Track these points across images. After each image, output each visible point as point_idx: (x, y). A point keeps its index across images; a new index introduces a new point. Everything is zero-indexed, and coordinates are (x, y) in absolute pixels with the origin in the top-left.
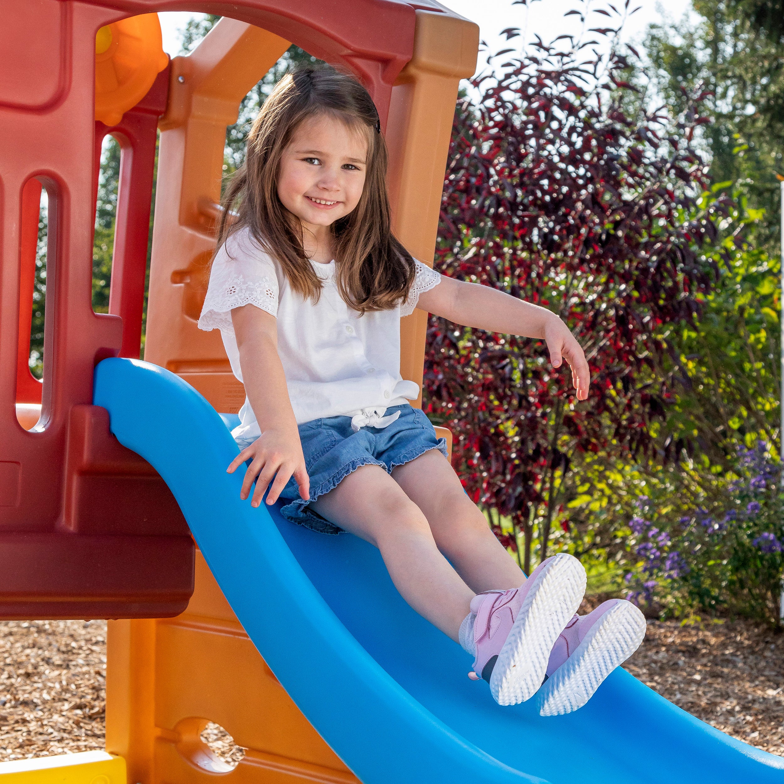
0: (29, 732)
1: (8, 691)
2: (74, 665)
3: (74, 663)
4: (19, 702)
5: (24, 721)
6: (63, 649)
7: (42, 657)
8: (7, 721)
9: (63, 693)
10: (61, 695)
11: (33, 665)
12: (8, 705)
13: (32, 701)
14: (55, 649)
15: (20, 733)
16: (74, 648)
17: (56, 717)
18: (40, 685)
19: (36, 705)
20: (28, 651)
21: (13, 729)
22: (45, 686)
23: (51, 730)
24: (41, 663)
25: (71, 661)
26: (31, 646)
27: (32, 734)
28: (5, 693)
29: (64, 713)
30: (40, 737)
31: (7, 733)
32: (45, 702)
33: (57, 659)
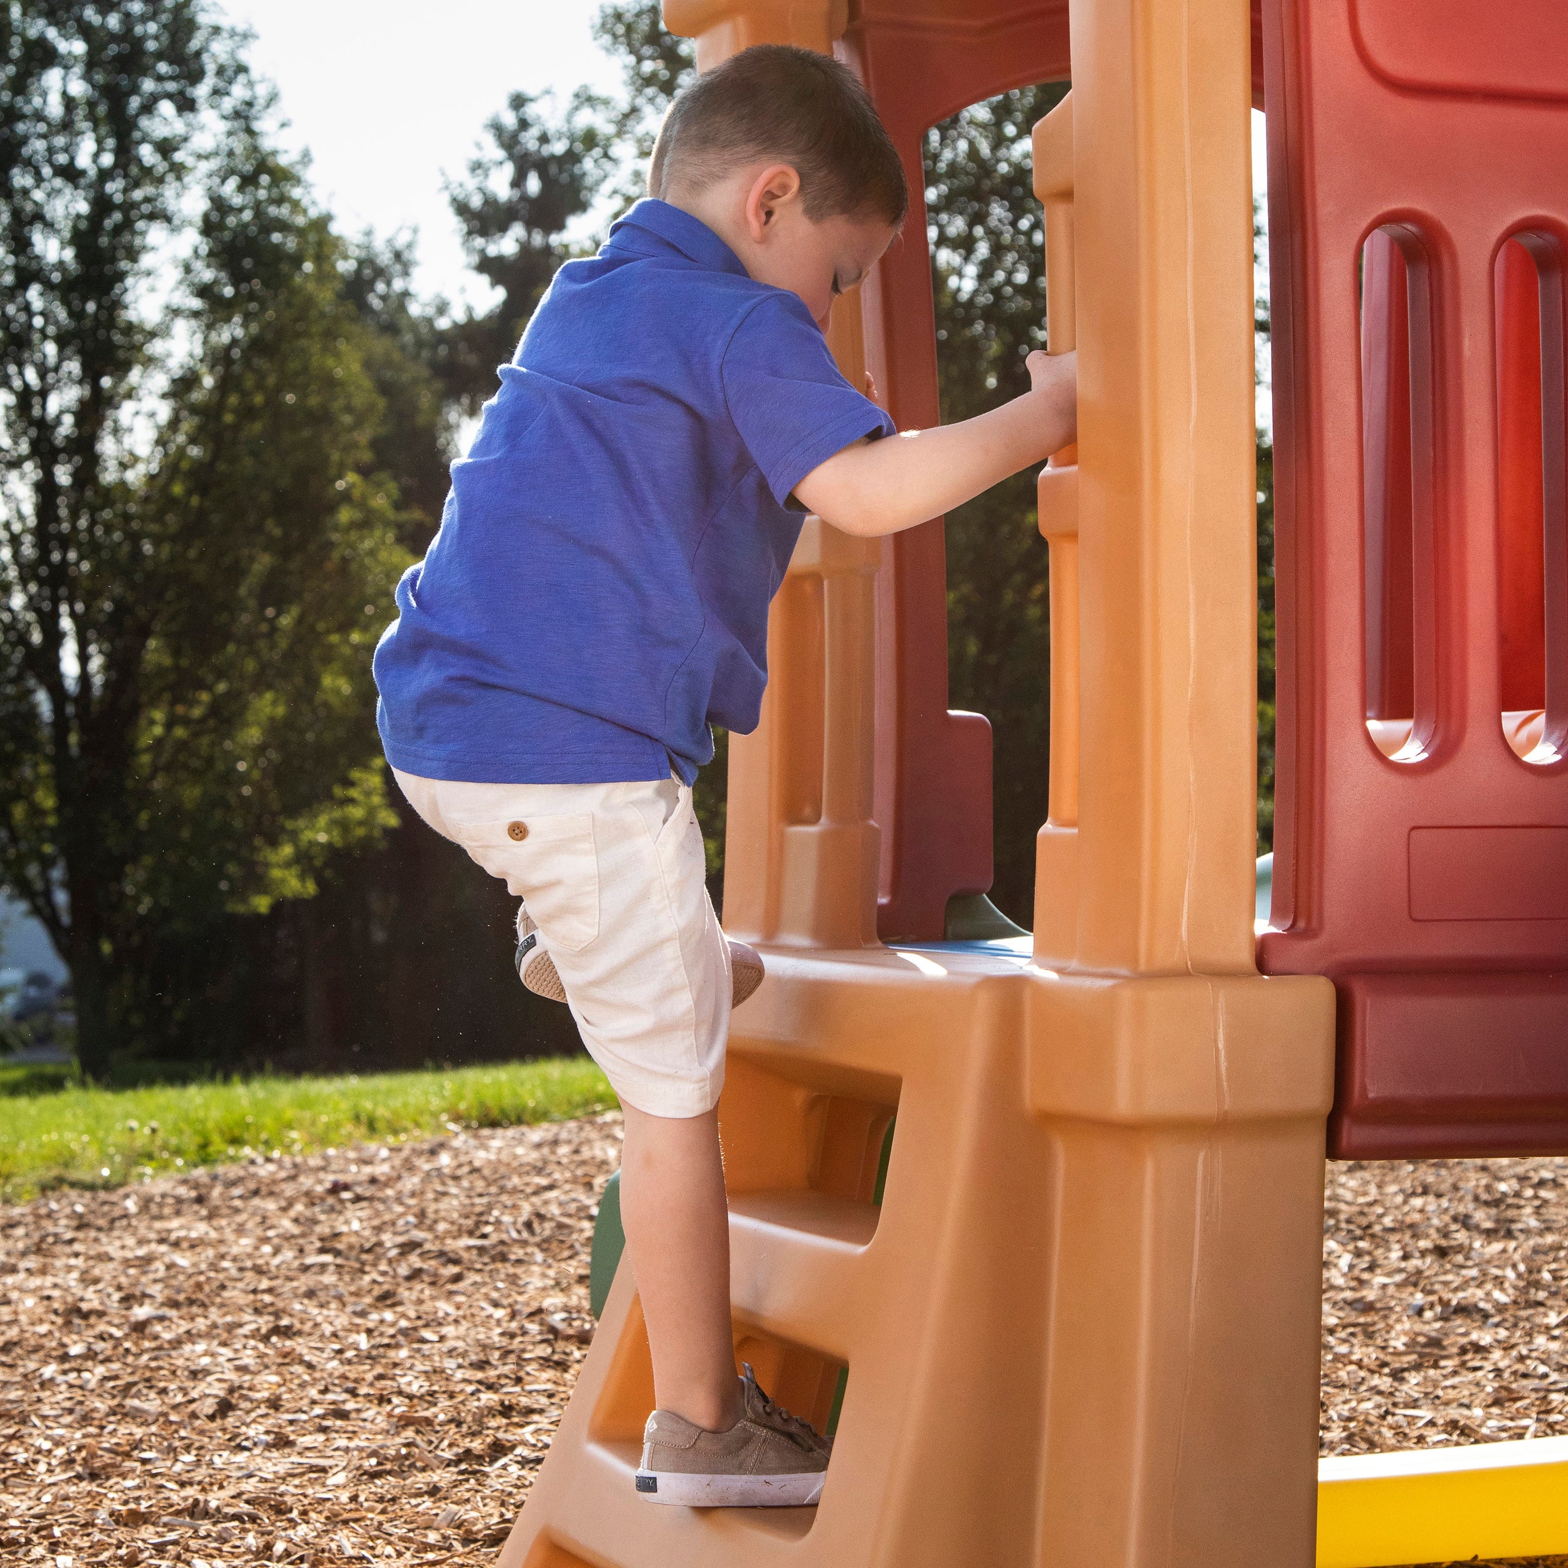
0: (1498, 1372)
1: (1415, 1285)
2: (1521, 1231)
3: (1520, 1226)
4: (1451, 1309)
5: (1478, 1348)
6: (1485, 1196)
7: (1452, 1212)
8: (1444, 1348)
9: (1533, 1291)
10: (1527, 1293)
11: (1438, 1230)
12: (1428, 1315)
13: (1476, 1306)
14: (1469, 1197)
15: (1480, 1374)
16: (1504, 1194)
17: (1540, 1340)
18: (1474, 1272)
19: (1486, 1316)
20: (1417, 1202)
21: (1463, 1364)
22: (1484, 1274)
23: (1542, 1369)
24: (1454, 1227)
25: (1512, 1221)
26: (1420, 1190)
27: (1506, 1375)
28: (1411, 1289)
29: (1556, 1332)
30: (1525, 1382)
31: (1455, 1373)
32: (1501, 1308)
33: (1483, 1218)
